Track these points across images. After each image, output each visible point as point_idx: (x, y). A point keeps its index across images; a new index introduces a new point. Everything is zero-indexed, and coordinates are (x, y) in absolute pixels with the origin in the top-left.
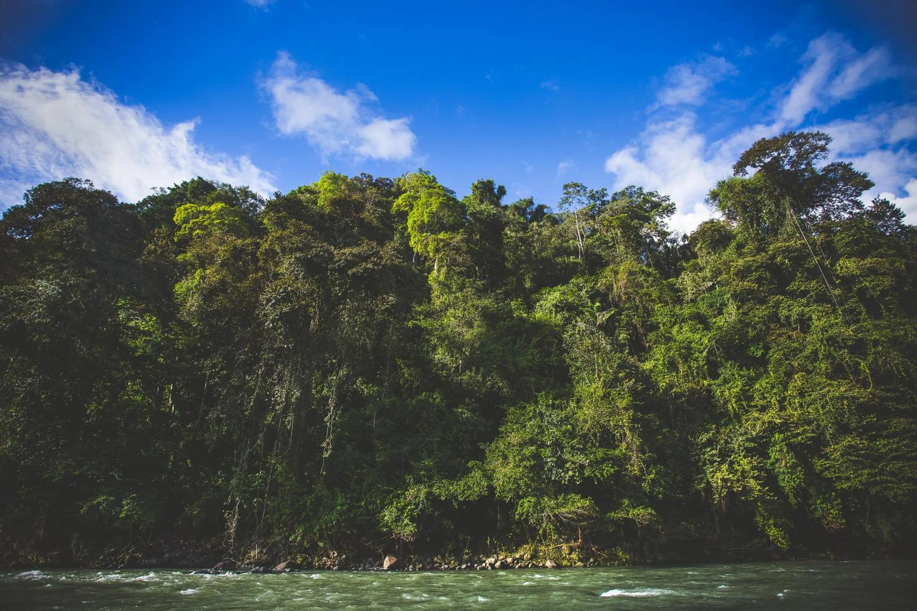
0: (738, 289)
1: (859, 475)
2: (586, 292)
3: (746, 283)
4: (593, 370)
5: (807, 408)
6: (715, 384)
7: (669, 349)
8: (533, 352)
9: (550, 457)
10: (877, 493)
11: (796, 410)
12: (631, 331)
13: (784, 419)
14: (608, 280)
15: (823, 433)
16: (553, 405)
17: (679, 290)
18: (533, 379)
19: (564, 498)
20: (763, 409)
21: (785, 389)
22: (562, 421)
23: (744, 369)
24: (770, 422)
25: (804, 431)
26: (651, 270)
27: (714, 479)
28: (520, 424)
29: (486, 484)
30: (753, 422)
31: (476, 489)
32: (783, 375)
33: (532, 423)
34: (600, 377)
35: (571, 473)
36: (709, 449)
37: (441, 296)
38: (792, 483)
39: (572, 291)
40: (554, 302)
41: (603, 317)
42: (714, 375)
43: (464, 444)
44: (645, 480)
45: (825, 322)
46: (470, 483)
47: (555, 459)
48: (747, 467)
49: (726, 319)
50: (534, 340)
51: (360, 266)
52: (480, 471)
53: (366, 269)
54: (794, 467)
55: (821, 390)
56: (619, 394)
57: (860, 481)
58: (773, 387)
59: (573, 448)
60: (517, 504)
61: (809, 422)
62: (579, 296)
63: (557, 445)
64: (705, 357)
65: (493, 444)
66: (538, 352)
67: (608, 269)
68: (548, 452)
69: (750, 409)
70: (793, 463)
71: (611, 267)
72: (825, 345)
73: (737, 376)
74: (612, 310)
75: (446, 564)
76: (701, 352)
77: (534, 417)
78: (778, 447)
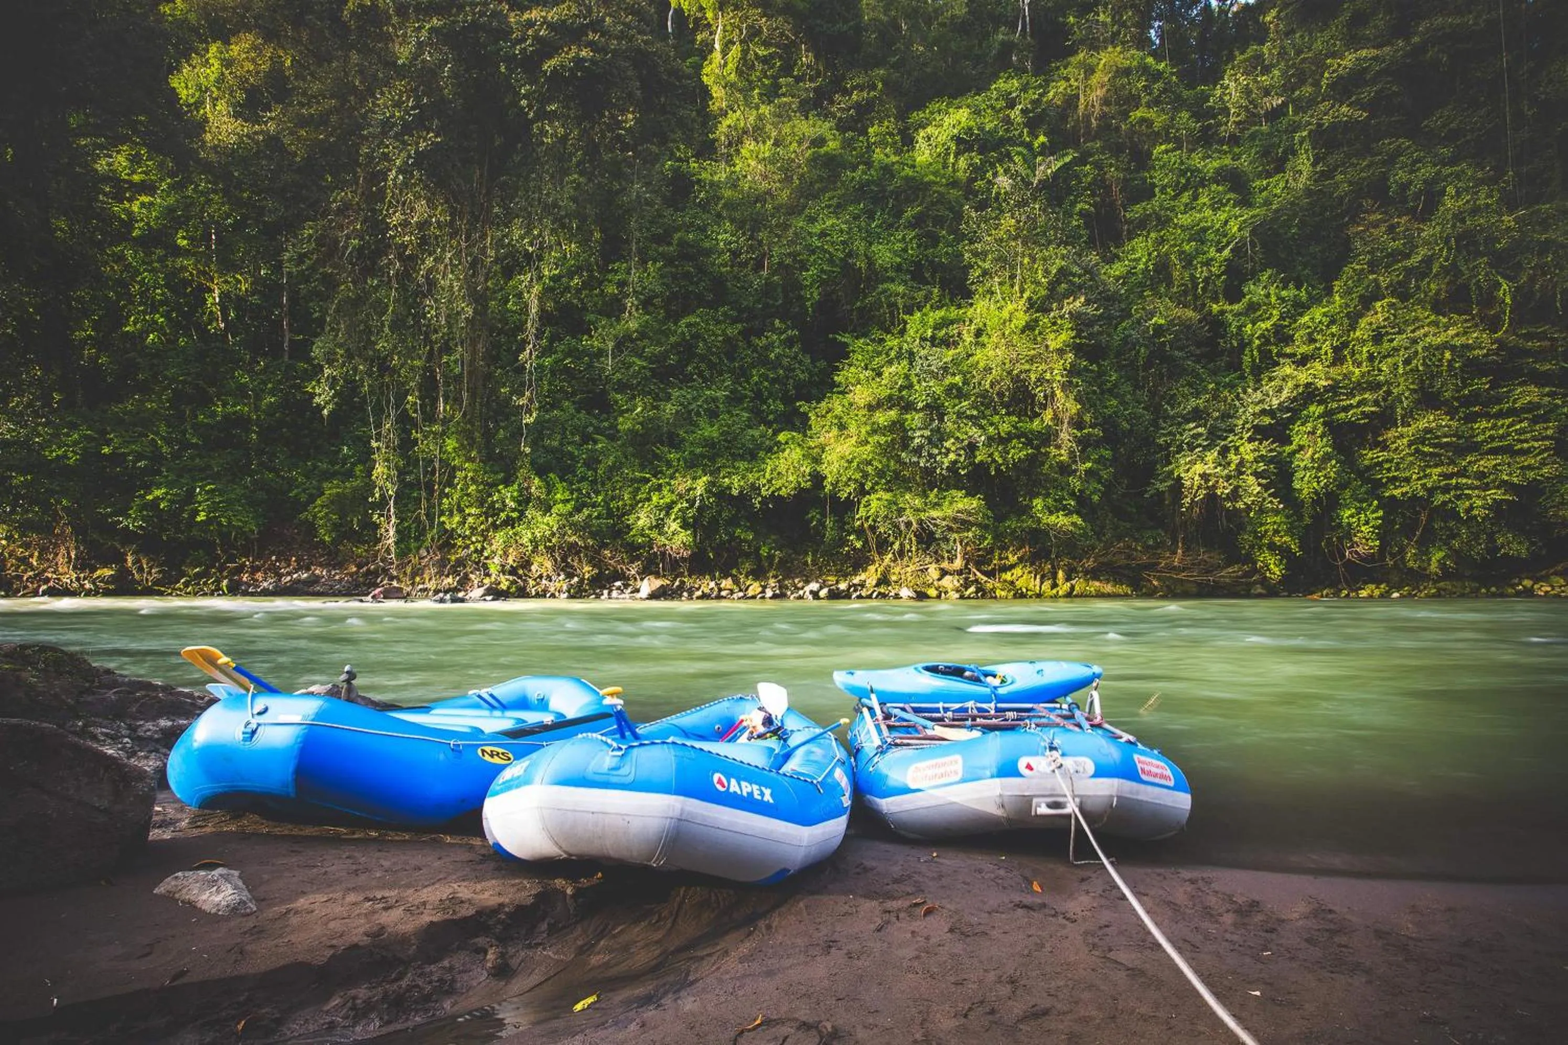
0: (1327, 120)
1: (1425, 476)
2: (1023, 111)
3: (1344, 109)
4: (1013, 277)
5: (1380, 362)
6: (1232, 311)
7: (1161, 241)
8: (904, 236)
9: (920, 429)
10: (1444, 503)
11: (1359, 365)
12: (1098, 199)
13: (1332, 379)
14: (1071, 86)
15: (1392, 408)
16: (933, 338)
17: (1211, 113)
18: (901, 289)
19: (937, 496)
20: (1303, 361)
21: (1353, 327)
22: (945, 369)
23: (1291, 286)
24: (1308, 385)
25: (1360, 403)
26: (1163, 65)
27: (1190, 474)
28: (873, 370)
29: (808, 471)
30: (1280, 383)
31: (791, 478)
32: (1356, 302)
33: (893, 369)
34: (1022, 291)
35: (952, 456)
36: (1192, 425)
37: (730, 112)
38: (1315, 484)
39: (993, 108)
40: (955, 131)
41: (1047, 168)
42: (1234, 295)
43: (770, 401)
44: (1075, 471)
45: (1468, 202)
46: (782, 468)
47: (927, 433)
48: (1250, 457)
49: (1287, 181)
50: (909, 213)
51: (567, 53)
52: (798, 450)
53: (578, 61)
54: (1326, 458)
55: (1413, 331)
56: (1054, 324)
57: (1423, 485)
58: (1333, 322)
59: (960, 415)
60: (859, 503)
61: (1374, 386)
62: (1007, 121)
63: (935, 409)
64: (1225, 260)
65: (823, 404)
66: (914, 237)
67: (1074, 60)
68: (915, 419)
69: (1282, 361)
70: (1327, 454)
71: (1081, 56)
72: (1450, 249)
73: (1273, 299)
74: (1067, 154)
75: (741, 590)
76: (1220, 251)
77: (899, 357)
78: (1309, 427)
